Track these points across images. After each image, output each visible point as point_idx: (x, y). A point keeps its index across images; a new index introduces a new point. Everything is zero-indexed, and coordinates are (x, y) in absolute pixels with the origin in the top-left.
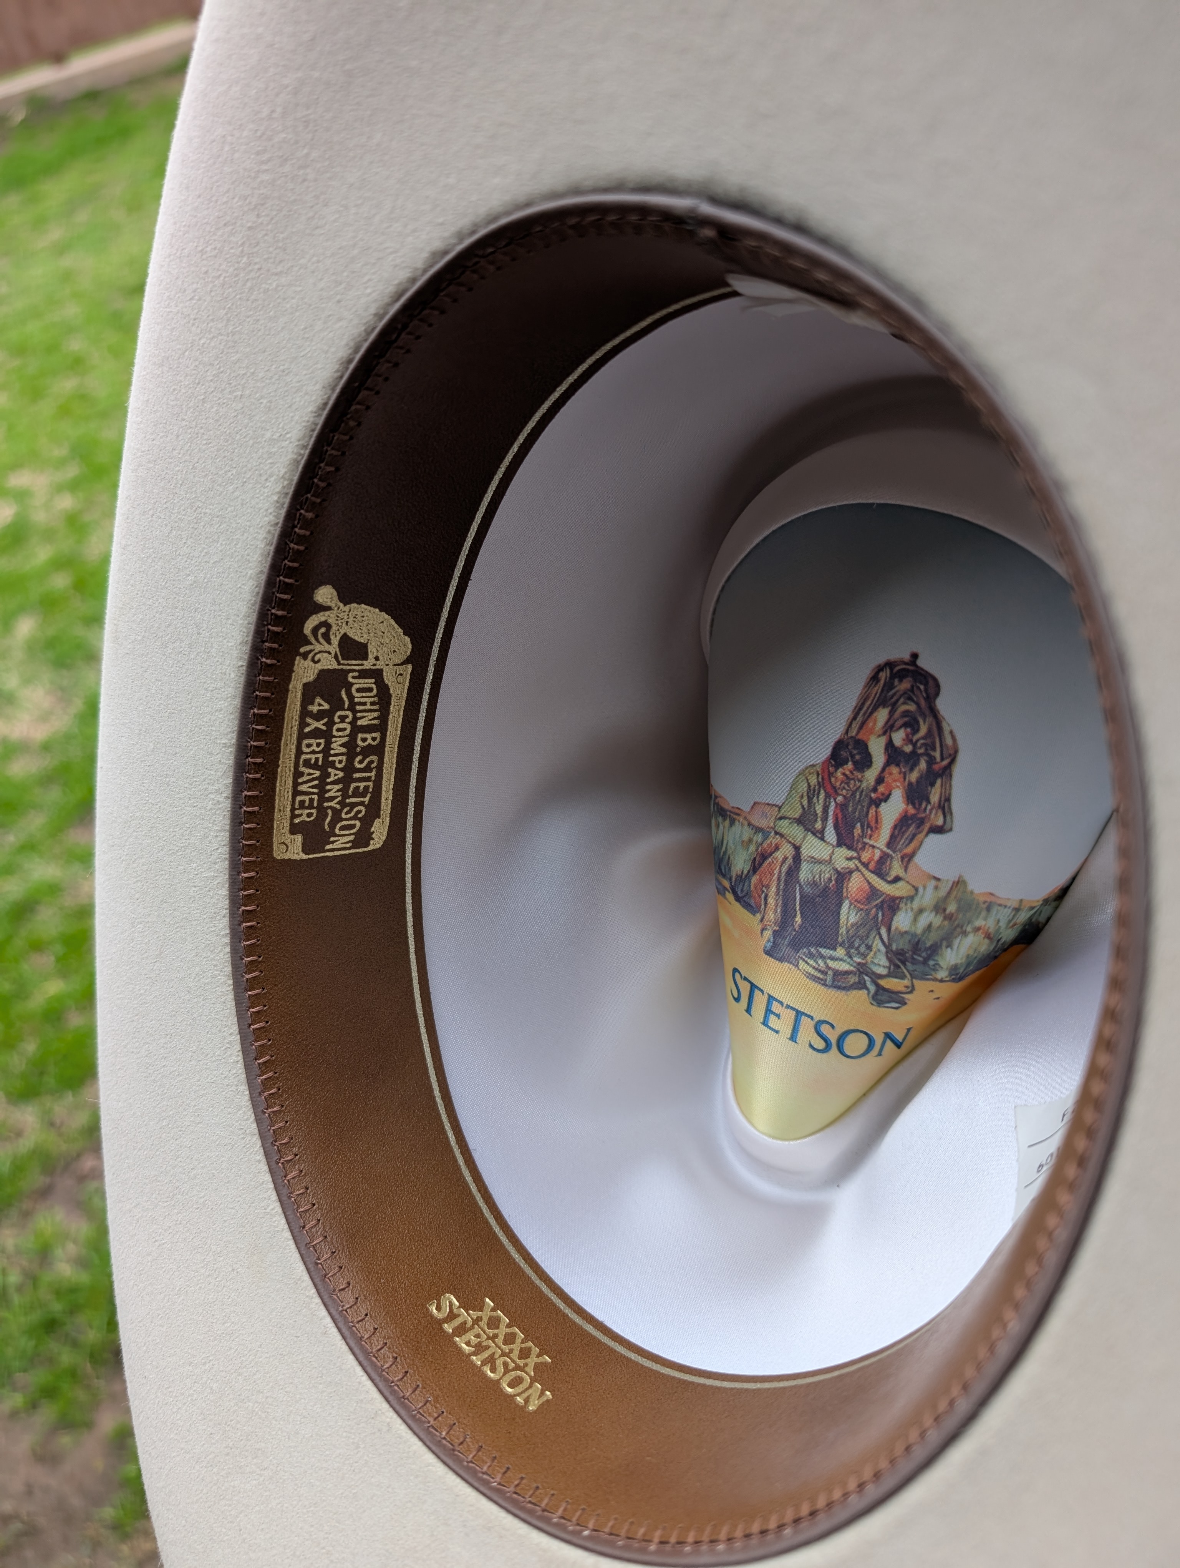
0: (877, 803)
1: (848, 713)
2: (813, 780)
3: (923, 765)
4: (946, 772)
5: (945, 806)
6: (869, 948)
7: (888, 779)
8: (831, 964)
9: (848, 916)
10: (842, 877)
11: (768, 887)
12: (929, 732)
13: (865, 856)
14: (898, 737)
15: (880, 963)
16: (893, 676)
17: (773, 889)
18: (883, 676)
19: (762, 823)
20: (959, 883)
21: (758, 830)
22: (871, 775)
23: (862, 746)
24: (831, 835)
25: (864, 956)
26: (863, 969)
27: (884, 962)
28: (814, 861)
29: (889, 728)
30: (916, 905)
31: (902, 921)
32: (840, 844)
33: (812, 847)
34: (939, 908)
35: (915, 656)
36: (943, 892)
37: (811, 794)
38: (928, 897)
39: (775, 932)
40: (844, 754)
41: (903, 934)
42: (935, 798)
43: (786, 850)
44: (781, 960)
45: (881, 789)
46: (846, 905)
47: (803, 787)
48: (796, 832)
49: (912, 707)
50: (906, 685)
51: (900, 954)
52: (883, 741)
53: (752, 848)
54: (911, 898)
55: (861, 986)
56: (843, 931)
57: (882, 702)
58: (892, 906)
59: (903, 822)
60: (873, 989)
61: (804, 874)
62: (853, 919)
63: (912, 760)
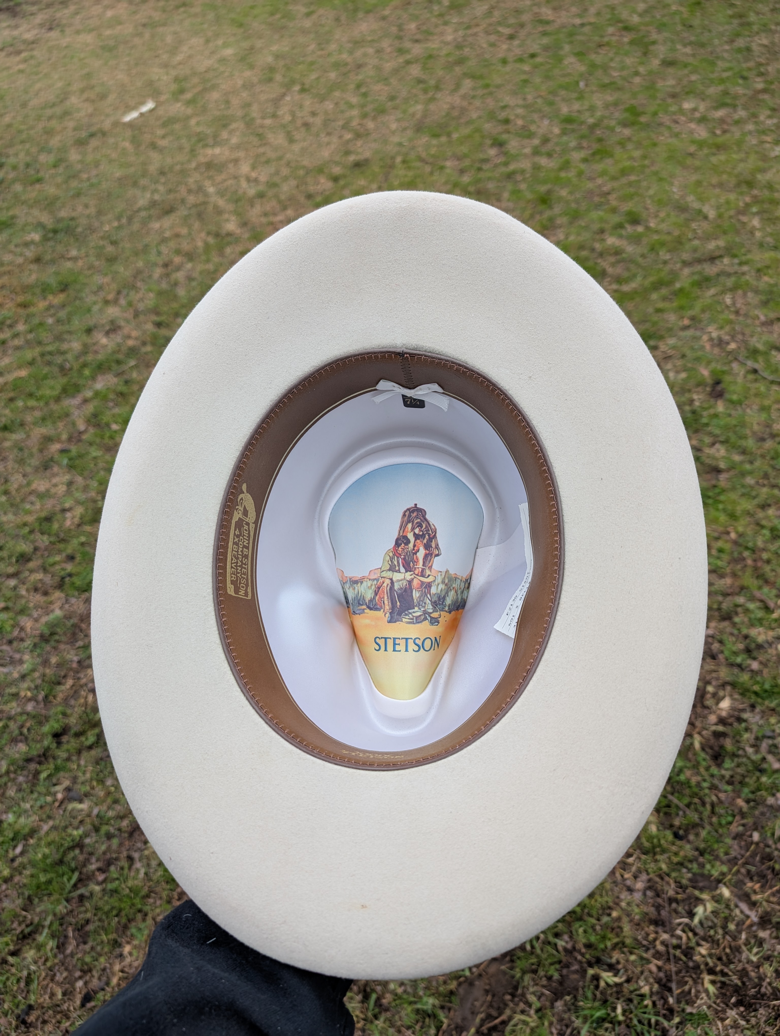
0: (416, 553)
1: (398, 529)
2: (391, 554)
3: (427, 537)
4: (435, 536)
5: (437, 547)
6: (425, 603)
7: (417, 544)
8: (414, 614)
9: (416, 595)
10: (410, 582)
11: (383, 598)
12: (426, 527)
13: (416, 572)
14: (417, 531)
15: (430, 608)
16: (410, 513)
17: (386, 597)
18: (407, 514)
19: (375, 577)
20: (447, 571)
21: (374, 580)
22: (411, 545)
23: (405, 538)
24: (402, 570)
25: (424, 607)
26: (425, 612)
27: (431, 607)
28: (399, 581)
29: (413, 529)
30: (436, 583)
31: (433, 590)
32: (406, 572)
33: (397, 577)
34: (443, 582)
35: (416, 505)
36: (443, 576)
37: (392, 559)
38: (439, 580)
39: (390, 613)
40: (400, 542)
41: (434, 595)
42: (433, 546)
43: (388, 582)
44: (395, 622)
45: (416, 548)
46: (414, 591)
47: (388, 558)
48: (390, 574)
49: (419, 520)
50: (415, 514)
51: (435, 602)
52: (412, 533)
53: (373, 587)
54: (435, 581)
55: (425, 619)
56: (415, 601)
57: (409, 522)
58: (429, 585)
59: (426, 557)
60: (429, 618)
61: (396, 587)
62: (418, 595)
63: (423, 536)
